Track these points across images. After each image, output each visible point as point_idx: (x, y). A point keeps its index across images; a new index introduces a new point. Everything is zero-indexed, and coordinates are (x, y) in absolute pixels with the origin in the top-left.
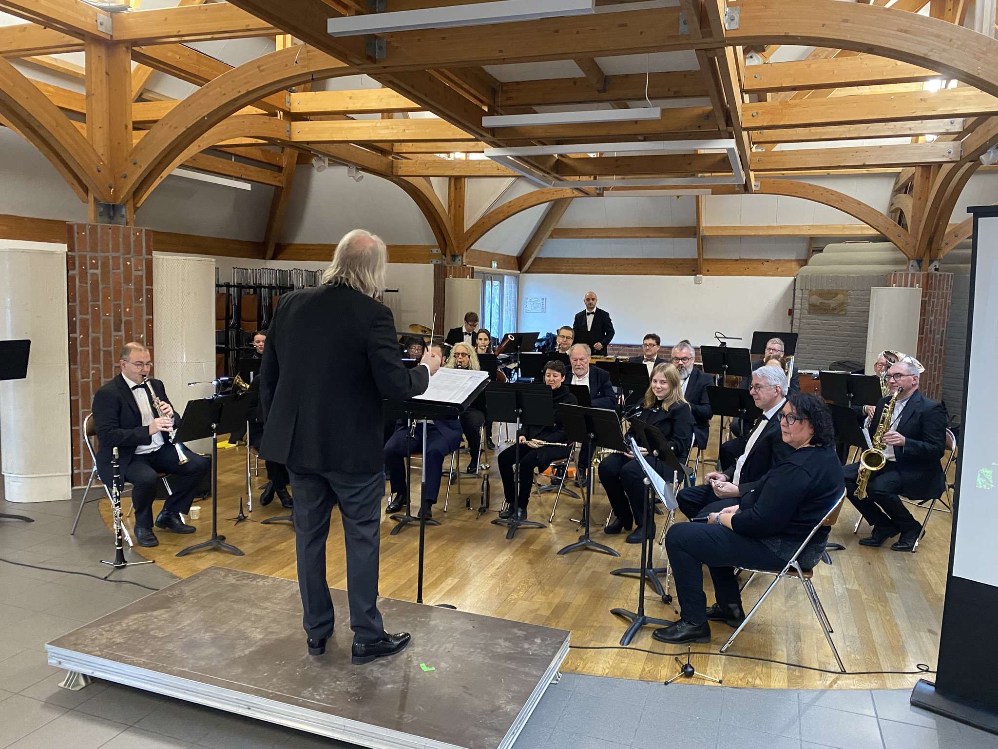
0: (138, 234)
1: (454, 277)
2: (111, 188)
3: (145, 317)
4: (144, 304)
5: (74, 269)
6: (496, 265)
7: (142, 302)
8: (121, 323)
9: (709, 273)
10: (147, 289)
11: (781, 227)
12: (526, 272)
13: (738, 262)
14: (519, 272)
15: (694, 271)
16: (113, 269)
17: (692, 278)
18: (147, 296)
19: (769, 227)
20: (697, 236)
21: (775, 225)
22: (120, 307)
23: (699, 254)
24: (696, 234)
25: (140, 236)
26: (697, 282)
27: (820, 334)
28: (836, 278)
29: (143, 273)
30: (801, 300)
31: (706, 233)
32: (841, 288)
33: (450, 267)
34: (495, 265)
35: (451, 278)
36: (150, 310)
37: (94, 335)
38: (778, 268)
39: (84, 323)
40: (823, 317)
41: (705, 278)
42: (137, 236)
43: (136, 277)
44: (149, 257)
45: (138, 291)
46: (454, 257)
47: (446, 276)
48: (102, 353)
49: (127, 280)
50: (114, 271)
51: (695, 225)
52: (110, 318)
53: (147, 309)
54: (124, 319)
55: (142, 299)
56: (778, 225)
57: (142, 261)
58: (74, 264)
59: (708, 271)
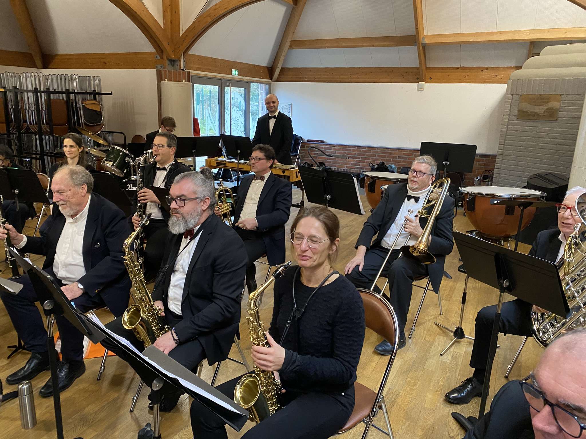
1: (170, 80)
6: (237, 73)
9: (431, 80)
11: (501, 33)
12: (277, 81)
13: (457, 70)
14: (270, 81)
15: (417, 79)
17: (416, 85)
19: (489, 33)
20: (417, 43)
21: (494, 31)
23: (420, 62)
24: (416, 42)
26: (420, 90)
27: (528, 141)
28: (549, 82)
30: (511, 105)
31: (427, 41)
32: (554, 93)
33: (166, 72)
34: (235, 73)
35: (165, 81)
38: (496, 76)
40: (531, 123)
41: (427, 86)
46: (172, 62)
47: (161, 80)
51: (415, 34)
56: (498, 30)
59: (431, 78)
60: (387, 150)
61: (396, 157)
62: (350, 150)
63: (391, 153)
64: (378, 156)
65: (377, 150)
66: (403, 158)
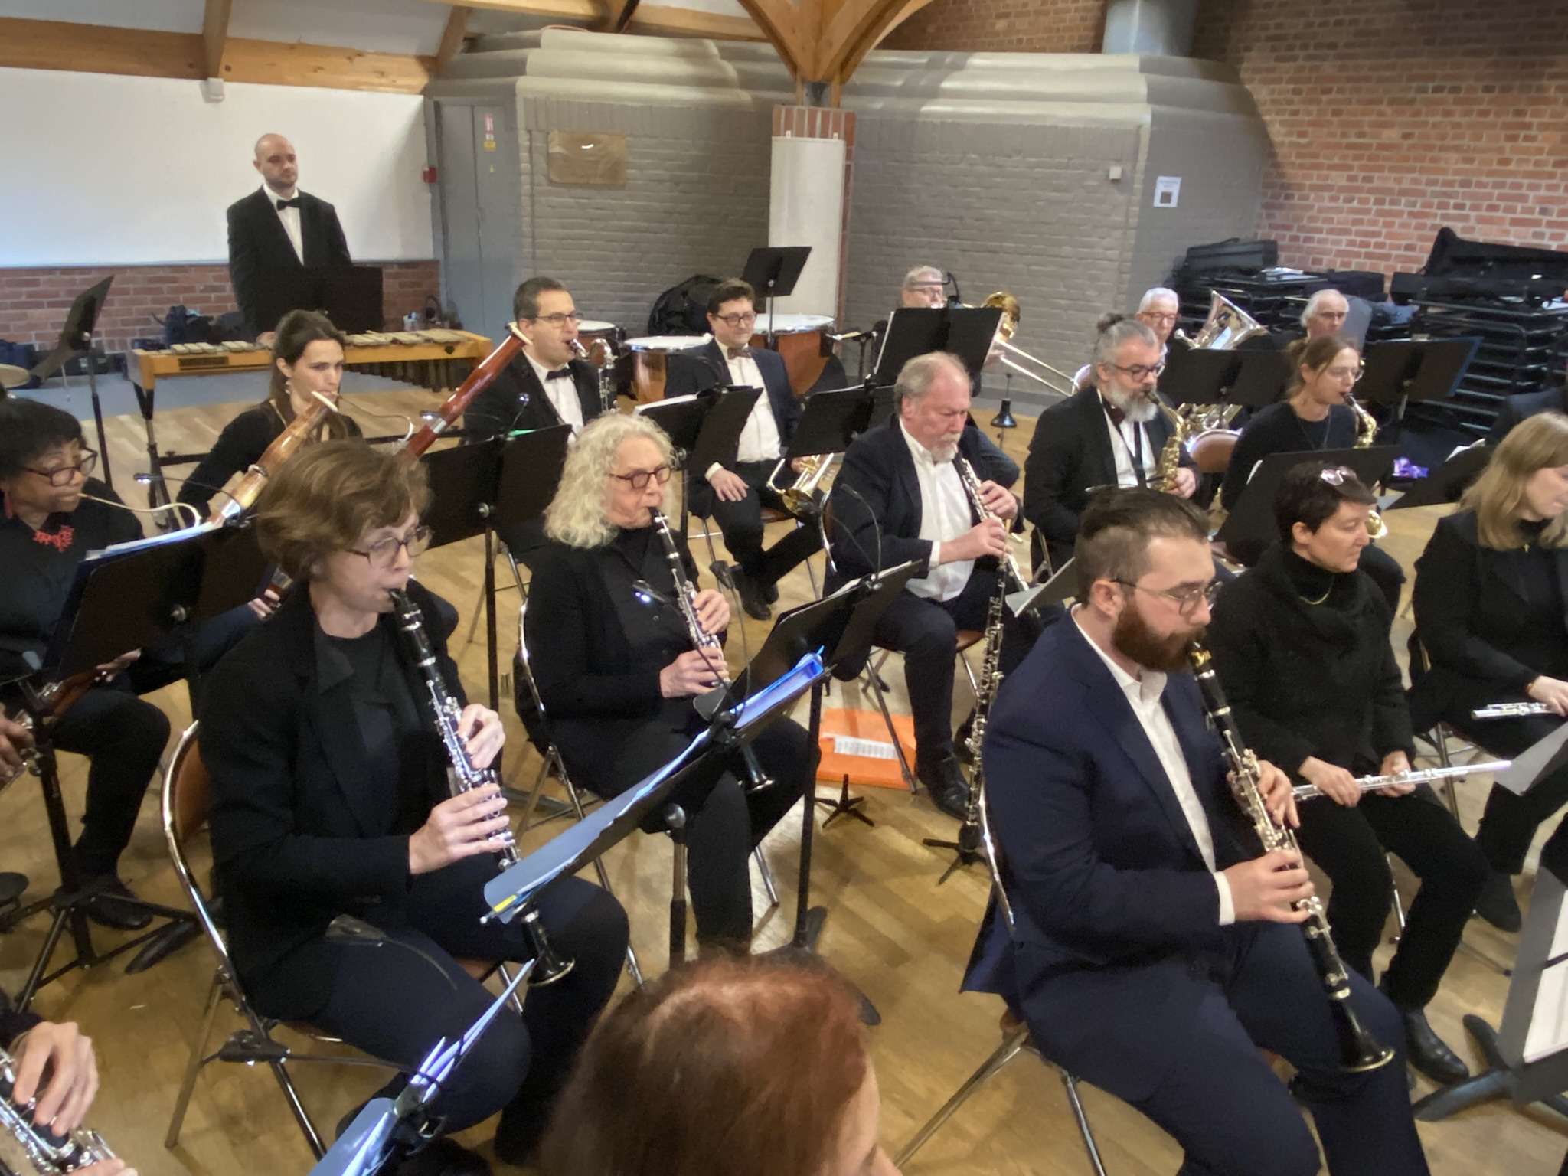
9: (232, 74)
13: (293, 51)
15: (191, 66)
17: (193, 86)
23: (207, 22)
26: (211, 99)
27: (576, 228)
30: (531, 152)
40: (579, 192)
59: (228, 69)
60: (161, 274)
61: (191, 289)
62: (35, 283)
63: (174, 280)
64: (137, 291)
65: (129, 274)
66: (214, 289)
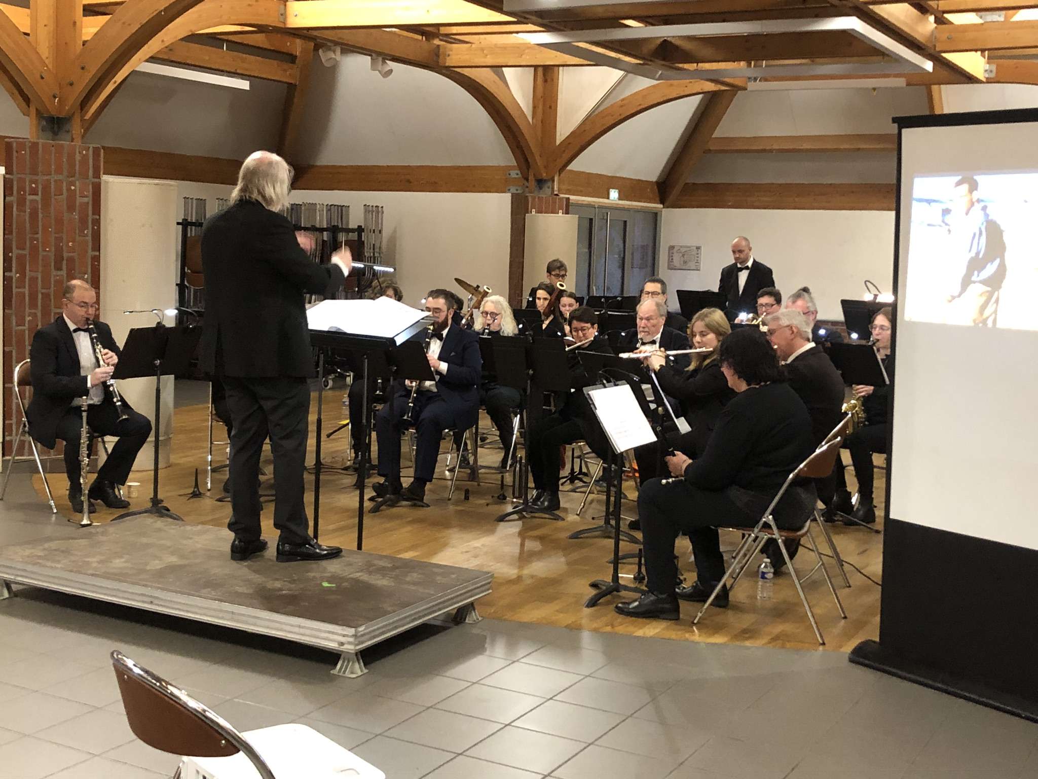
0: (84, 152)
1: (540, 211)
2: (55, 97)
3: (90, 253)
4: (89, 238)
5: (11, 194)
6: (617, 195)
7: (87, 235)
8: (63, 259)
10: (93, 220)
12: (674, 206)
14: (660, 205)
16: (55, 195)
18: (93, 228)
22: (62, 242)
25: (87, 155)
29: (89, 200)
33: (534, 198)
34: (614, 194)
35: (533, 213)
36: (97, 246)
37: (33, 274)
39: (20, 258)
42: (84, 155)
43: (81, 204)
44: (97, 180)
45: (83, 221)
46: (540, 182)
47: (527, 211)
48: (40, 296)
49: (71, 208)
50: (56, 197)
52: (49, 254)
53: (93, 244)
54: (65, 255)
55: (88, 232)
57: (89, 185)
58: (12, 188)
